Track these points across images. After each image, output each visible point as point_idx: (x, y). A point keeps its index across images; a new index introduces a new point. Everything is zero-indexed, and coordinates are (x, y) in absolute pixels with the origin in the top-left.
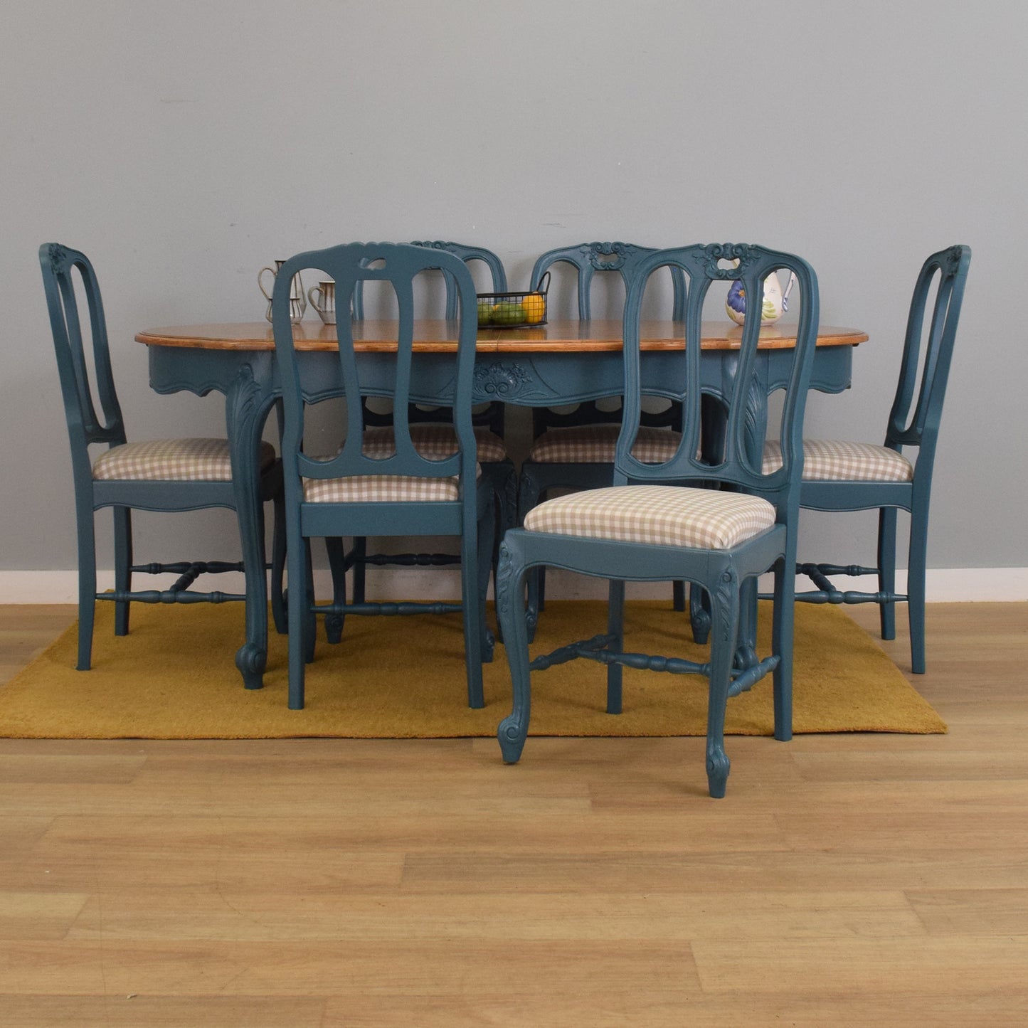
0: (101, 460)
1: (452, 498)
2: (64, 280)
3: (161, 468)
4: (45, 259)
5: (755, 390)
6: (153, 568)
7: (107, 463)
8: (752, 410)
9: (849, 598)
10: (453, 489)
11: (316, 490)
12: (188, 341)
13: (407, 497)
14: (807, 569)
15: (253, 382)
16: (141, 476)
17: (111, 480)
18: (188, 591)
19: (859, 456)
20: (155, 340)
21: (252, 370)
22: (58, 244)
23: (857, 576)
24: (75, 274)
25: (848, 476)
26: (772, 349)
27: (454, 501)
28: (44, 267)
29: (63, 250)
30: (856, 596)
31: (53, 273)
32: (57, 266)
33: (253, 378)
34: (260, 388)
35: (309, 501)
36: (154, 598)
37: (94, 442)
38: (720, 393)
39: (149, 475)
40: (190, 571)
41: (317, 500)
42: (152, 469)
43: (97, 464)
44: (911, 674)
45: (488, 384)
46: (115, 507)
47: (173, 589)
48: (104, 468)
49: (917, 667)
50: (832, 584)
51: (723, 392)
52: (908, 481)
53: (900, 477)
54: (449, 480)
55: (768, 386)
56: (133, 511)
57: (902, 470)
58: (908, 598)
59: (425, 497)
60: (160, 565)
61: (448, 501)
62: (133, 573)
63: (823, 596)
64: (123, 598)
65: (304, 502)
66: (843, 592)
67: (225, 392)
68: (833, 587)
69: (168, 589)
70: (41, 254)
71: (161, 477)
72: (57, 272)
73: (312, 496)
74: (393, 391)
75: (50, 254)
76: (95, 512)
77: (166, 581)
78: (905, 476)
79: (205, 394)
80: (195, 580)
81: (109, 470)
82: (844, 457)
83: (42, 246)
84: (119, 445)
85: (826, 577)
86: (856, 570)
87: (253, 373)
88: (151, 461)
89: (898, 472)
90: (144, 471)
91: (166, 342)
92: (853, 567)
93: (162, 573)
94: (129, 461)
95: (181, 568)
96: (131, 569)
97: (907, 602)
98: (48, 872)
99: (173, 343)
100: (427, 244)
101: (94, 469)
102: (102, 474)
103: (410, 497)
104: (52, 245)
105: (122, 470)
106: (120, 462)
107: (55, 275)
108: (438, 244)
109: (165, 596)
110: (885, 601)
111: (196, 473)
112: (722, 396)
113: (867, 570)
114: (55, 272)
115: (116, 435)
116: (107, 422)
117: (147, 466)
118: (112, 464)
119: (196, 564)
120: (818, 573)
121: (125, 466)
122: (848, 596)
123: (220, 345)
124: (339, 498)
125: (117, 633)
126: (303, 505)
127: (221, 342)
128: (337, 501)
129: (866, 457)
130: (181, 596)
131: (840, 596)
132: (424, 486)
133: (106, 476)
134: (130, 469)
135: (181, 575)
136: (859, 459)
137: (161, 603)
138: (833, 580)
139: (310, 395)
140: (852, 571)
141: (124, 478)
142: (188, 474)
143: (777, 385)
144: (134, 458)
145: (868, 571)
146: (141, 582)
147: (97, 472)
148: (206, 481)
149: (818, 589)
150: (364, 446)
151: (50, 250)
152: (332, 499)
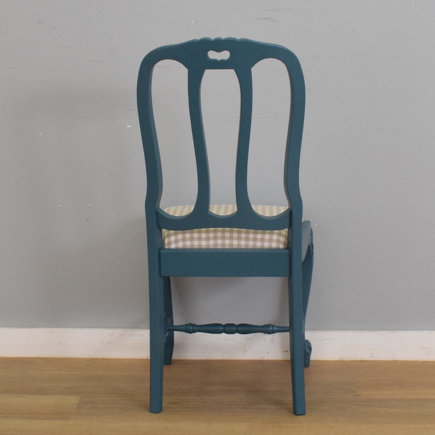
11: (173, 238)
35: (167, 247)
41: (173, 246)
59: (260, 245)
65: (163, 248)
73: (170, 243)
124: (191, 245)
126: (161, 251)
128: (189, 247)
152: (186, 246)
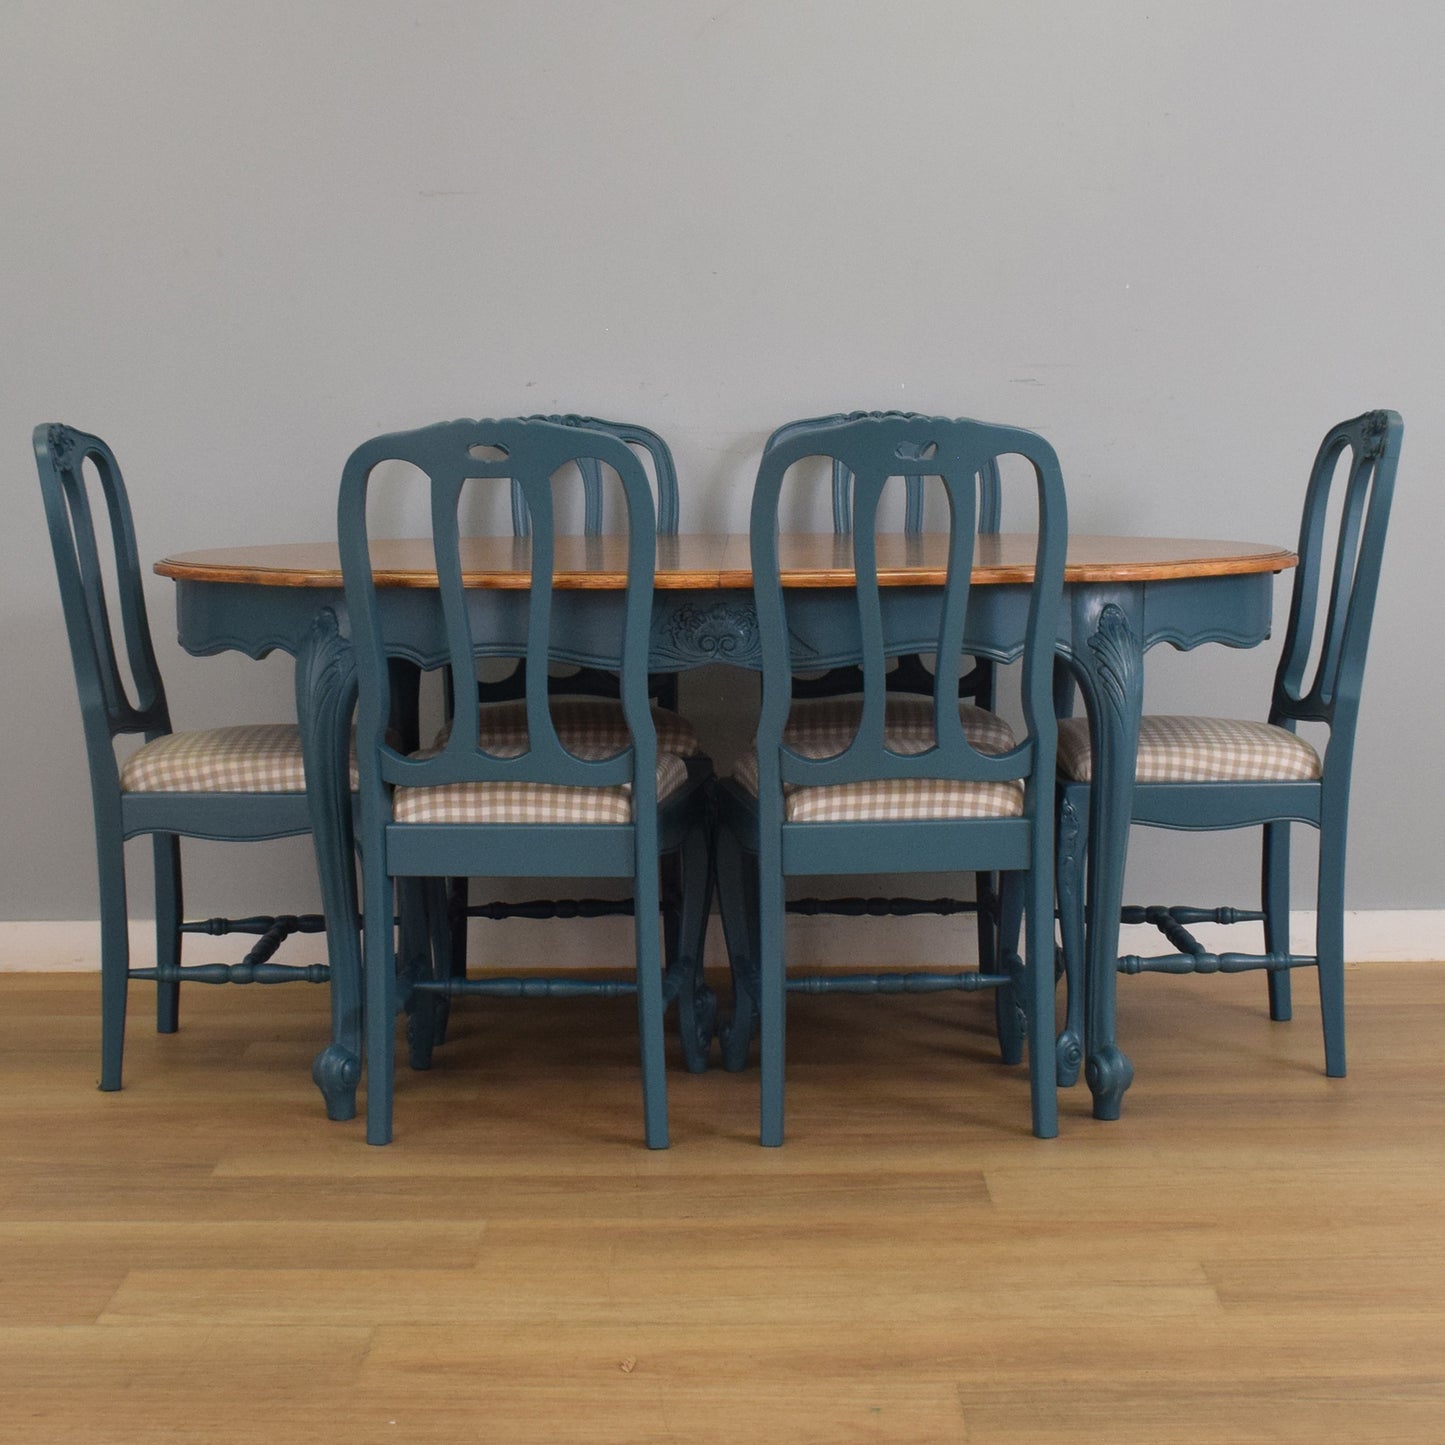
0: (133, 761)
1: (621, 818)
2: (71, 481)
3: (227, 773)
4: (44, 449)
5: (1124, 644)
6: (215, 926)
7: (143, 765)
8: (1120, 675)
9: (1228, 964)
10: (622, 804)
11: (411, 803)
12: (235, 572)
13: (551, 817)
14: (1153, 915)
15: (337, 635)
16: (196, 786)
17: (149, 792)
18: (271, 965)
19: (1236, 743)
20: (184, 571)
21: (335, 617)
22: (61, 426)
23: (1231, 925)
24: (90, 471)
25: (1221, 774)
26: (1150, 581)
27: (623, 825)
28: (40, 461)
29: (70, 433)
30: (1239, 961)
31: (55, 471)
32: (61, 460)
33: (337, 629)
34: (349, 645)
35: (399, 820)
36: (220, 975)
37: (121, 732)
38: (1070, 650)
39: (209, 784)
40: (272, 931)
41: (412, 818)
42: (214, 775)
43: (127, 768)
44: (1325, 1079)
45: (706, 636)
46: (155, 834)
47: (248, 962)
48: (138, 773)
49: (1335, 1068)
50: (1198, 941)
51: (1073, 648)
52: (1312, 780)
53: (1302, 774)
54: (617, 791)
55: (1144, 639)
56: (183, 840)
57: (1305, 762)
58: (1317, 961)
60: (226, 922)
61: (613, 824)
62: (184, 934)
63: (1188, 961)
64: (170, 975)
65: (393, 822)
66: (1218, 954)
67: (293, 652)
68: (1200, 945)
69: (241, 962)
70: (36, 442)
71: (228, 788)
72: (62, 469)
73: (405, 813)
74: (525, 646)
75: (50, 441)
76: (126, 844)
77: (236, 948)
78: (1308, 772)
79: (262, 656)
80: (282, 944)
81: (146, 777)
82: (1215, 745)
83: (37, 429)
84: (161, 735)
85: (1186, 927)
86: (1229, 914)
87: (337, 622)
88: (212, 763)
89: (1298, 766)
90: (201, 778)
91: (201, 575)
92: (1224, 910)
93: (229, 934)
94: (178, 762)
95: (258, 925)
96: (181, 927)
97: (1316, 967)
98: (393, 1423)
99: (213, 575)
100: (554, 418)
101: (124, 776)
102: (135, 782)
103: (556, 817)
104: (53, 426)
105: (166, 777)
106: (164, 764)
107: (59, 474)
108: (573, 419)
109: (237, 972)
110: (1276, 967)
111: (270, 782)
112: (1073, 655)
113: (1245, 915)
114: (59, 469)
115: (154, 721)
116: (141, 700)
117: (206, 770)
118: (150, 768)
119: (281, 918)
120: (1170, 921)
121: (172, 769)
122: (1226, 960)
123: (285, 580)
125: (161, 1029)
126: (390, 827)
127: (287, 574)
129: (1249, 744)
130: (261, 972)
131: (1213, 961)
132: (577, 799)
133: (142, 787)
134: (180, 774)
135: (260, 937)
136: (1237, 746)
137: (230, 983)
138: (1198, 931)
139: (426, 656)
140: (1222, 916)
141: (170, 789)
142: (257, 782)
143: (1159, 636)
144: (186, 757)
145: (1248, 916)
146: (198, 950)
147: (128, 780)
148: (285, 793)
149: (1177, 951)
150: (485, 737)
151: (51, 435)
